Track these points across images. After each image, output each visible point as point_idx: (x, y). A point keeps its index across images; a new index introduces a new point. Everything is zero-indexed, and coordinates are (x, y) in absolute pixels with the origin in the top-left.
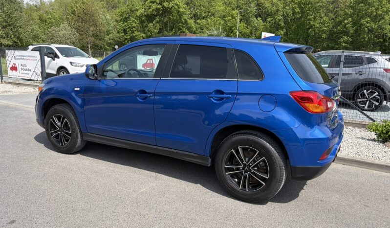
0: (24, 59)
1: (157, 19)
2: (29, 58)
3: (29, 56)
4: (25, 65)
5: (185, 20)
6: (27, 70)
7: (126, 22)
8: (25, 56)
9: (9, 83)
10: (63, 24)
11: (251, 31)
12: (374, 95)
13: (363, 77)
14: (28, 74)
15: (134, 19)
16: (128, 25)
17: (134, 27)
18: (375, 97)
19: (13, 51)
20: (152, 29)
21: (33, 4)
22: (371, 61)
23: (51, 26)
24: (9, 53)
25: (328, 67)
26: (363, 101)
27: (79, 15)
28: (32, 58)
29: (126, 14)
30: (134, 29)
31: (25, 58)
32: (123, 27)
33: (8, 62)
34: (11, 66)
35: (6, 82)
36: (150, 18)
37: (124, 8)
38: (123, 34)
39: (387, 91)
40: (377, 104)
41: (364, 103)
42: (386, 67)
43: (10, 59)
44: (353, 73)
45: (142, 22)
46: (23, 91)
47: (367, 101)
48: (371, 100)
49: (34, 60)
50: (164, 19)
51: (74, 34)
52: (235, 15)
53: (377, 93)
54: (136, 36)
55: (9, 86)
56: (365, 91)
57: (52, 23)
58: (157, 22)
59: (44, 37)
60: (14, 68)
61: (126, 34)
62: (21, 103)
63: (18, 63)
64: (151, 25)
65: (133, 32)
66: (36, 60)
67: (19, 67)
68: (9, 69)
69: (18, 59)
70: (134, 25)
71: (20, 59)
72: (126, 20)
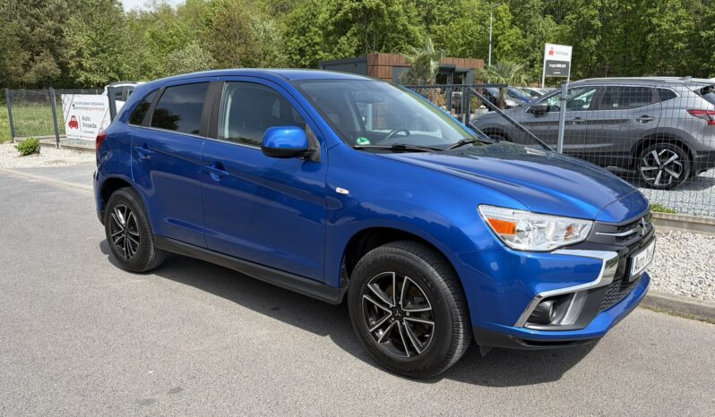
0: (85, 108)
1: (354, 29)
2: (93, 106)
3: (93, 104)
4: (88, 119)
5: (403, 25)
6: (90, 126)
7: (304, 35)
8: (88, 104)
9: (69, 148)
10: (191, 43)
11: (534, 41)
12: (672, 159)
13: (650, 126)
14: (92, 132)
15: (317, 29)
16: (307, 41)
17: (317, 44)
18: (672, 163)
19: (71, 96)
20: (346, 47)
21: (151, 13)
22: (668, 95)
23: (172, 49)
24: (66, 99)
25: (589, 109)
26: (651, 171)
27: (219, 27)
28: (98, 106)
29: (304, 21)
30: (317, 47)
31: (88, 106)
32: (298, 45)
33: (65, 114)
34: (69, 120)
35: (64, 147)
36: (342, 27)
37: (299, 11)
38: (298, 57)
39: (694, 152)
40: (677, 176)
41: (652, 174)
42: (691, 106)
43: (67, 109)
44: (631, 119)
45: (327, 35)
46: (85, 160)
47: (658, 171)
48: (667, 170)
49: (100, 109)
50: (366, 28)
51: (210, 61)
52: (502, 14)
53: (676, 156)
54: (321, 58)
55: (68, 152)
56: (654, 153)
57: (174, 44)
58: (355, 35)
59: (160, 68)
60: (74, 124)
61: (304, 56)
62: (67, 180)
63: (79, 115)
64: (343, 39)
65: (315, 53)
66: (104, 109)
67: (81, 123)
68: (67, 125)
69: (78, 108)
70: (317, 39)
71: (80, 108)
72: (303, 31)
